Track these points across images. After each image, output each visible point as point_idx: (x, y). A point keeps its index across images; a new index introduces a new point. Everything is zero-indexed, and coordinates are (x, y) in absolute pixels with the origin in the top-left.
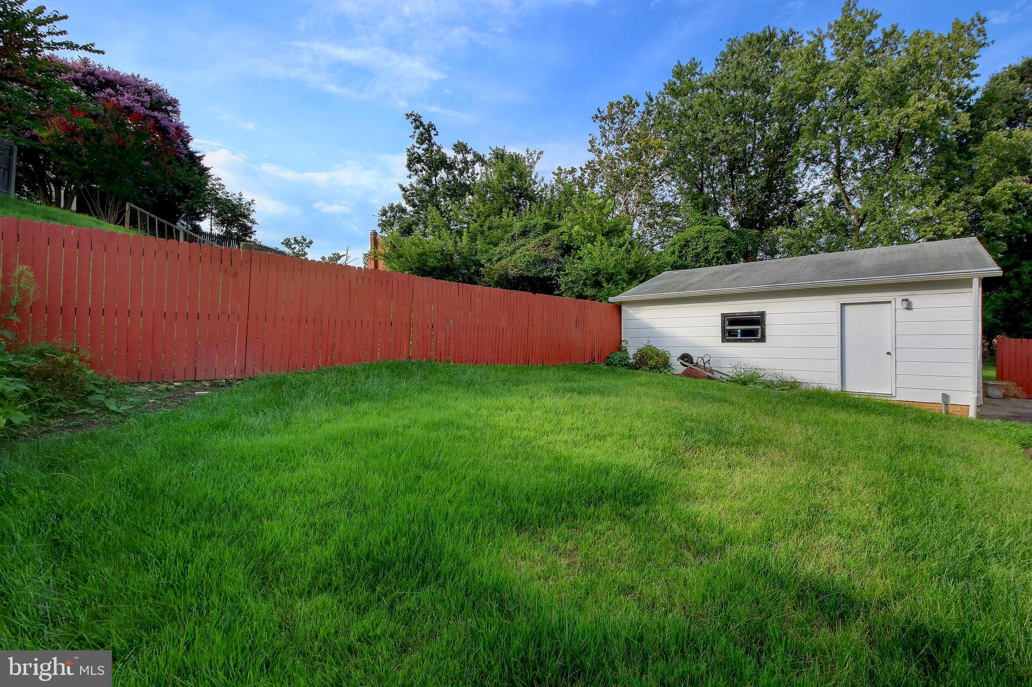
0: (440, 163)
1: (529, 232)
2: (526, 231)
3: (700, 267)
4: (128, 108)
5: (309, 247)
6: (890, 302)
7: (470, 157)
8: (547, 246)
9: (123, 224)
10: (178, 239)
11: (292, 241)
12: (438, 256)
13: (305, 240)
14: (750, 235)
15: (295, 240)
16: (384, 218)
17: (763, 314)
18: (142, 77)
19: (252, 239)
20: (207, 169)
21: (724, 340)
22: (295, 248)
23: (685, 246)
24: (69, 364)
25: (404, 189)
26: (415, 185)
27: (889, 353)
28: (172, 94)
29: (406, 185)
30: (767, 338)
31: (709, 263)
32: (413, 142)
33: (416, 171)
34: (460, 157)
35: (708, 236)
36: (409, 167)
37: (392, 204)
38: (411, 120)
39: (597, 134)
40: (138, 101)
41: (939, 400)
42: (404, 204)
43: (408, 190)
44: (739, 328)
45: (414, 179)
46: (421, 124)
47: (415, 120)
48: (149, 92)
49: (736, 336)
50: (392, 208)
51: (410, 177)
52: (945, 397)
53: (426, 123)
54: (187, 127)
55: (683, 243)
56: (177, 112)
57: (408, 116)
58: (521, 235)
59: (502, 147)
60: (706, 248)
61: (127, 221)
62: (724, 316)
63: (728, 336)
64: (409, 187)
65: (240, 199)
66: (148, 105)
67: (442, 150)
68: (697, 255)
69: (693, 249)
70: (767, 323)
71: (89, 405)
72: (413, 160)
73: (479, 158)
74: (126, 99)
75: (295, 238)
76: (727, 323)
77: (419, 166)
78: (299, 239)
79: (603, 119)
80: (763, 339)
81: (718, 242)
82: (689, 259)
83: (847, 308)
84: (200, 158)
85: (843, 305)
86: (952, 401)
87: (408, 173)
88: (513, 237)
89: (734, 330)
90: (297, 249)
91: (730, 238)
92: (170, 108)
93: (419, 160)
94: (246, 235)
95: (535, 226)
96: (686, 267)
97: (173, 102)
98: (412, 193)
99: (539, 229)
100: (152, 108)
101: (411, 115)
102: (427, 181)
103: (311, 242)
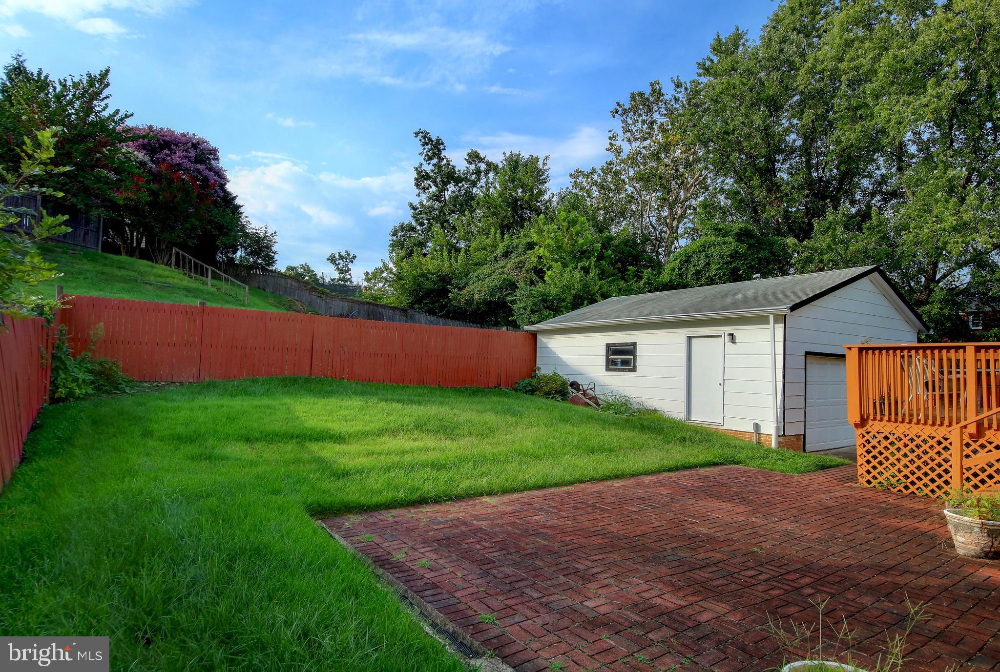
0: (450, 176)
1: (511, 252)
2: (508, 252)
3: (701, 285)
4: (179, 165)
5: (352, 262)
6: (720, 336)
7: (483, 166)
8: (521, 268)
9: (170, 265)
10: (207, 277)
11: (337, 257)
12: (434, 277)
13: (349, 255)
14: (781, 244)
15: (340, 255)
16: (395, 238)
17: (634, 344)
18: (191, 134)
19: (274, 268)
20: (240, 207)
21: (608, 369)
22: (339, 264)
23: (686, 261)
24: (111, 369)
25: (414, 208)
26: (424, 203)
27: (720, 384)
28: (213, 144)
29: (416, 203)
30: (638, 368)
31: (711, 282)
32: (421, 159)
33: (424, 189)
34: (472, 167)
35: (712, 250)
36: (417, 185)
37: (403, 223)
38: (419, 137)
39: (618, 129)
40: (186, 157)
41: (751, 429)
42: (414, 223)
43: (418, 208)
44: (619, 358)
45: (424, 197)
46: (430, 140)
47: (424, 137)
48: (195, 146)
49: (616, 365)
50: (402, 228)
51: (419, 195)
52: (757, 426)
53: (434, 139)
54: (225, 171)
55: (684, 258)
56: (217, 159)
57: (417, 134)
58: (503, 256)
59: (516, 152)
60: (708, 264)
61: (173, 263)
62: (608, 346)
63: (611, 365)
64: (418, 206)
65: (266, 232)
66: (193, 159)
67: (451, 163)
68: (698, 273)
69: (694, 266)
70: (637, 354)
71: (119, 390)
72: (422, 177)
73: (491, 167)
74: (177, 157)
75: (339, 253)
76: (611, 352)
77: (427, 183)
78: (343, 254)
79: (625, 112)
80: (634, 370)
81: (722, 257)
82: (690, 277)
83: (694, 340)
84: (235, 198)
85: (690, 338)
86: (762, 431)
87: (417, 191)
88: (496, 258)
89: (615, 359)
90: (341, 265)
91: (737, 252)
92: (212, 157)
93: (426, 177)
94: (268, 265)
95: (517, 246)
96: (685, 286)
97: (214, 152)
98: (421, 211)
99: (520, 249)
100: (198, 161)
101: (419, 133)
102: (437, 197)
103: (354, 257)
